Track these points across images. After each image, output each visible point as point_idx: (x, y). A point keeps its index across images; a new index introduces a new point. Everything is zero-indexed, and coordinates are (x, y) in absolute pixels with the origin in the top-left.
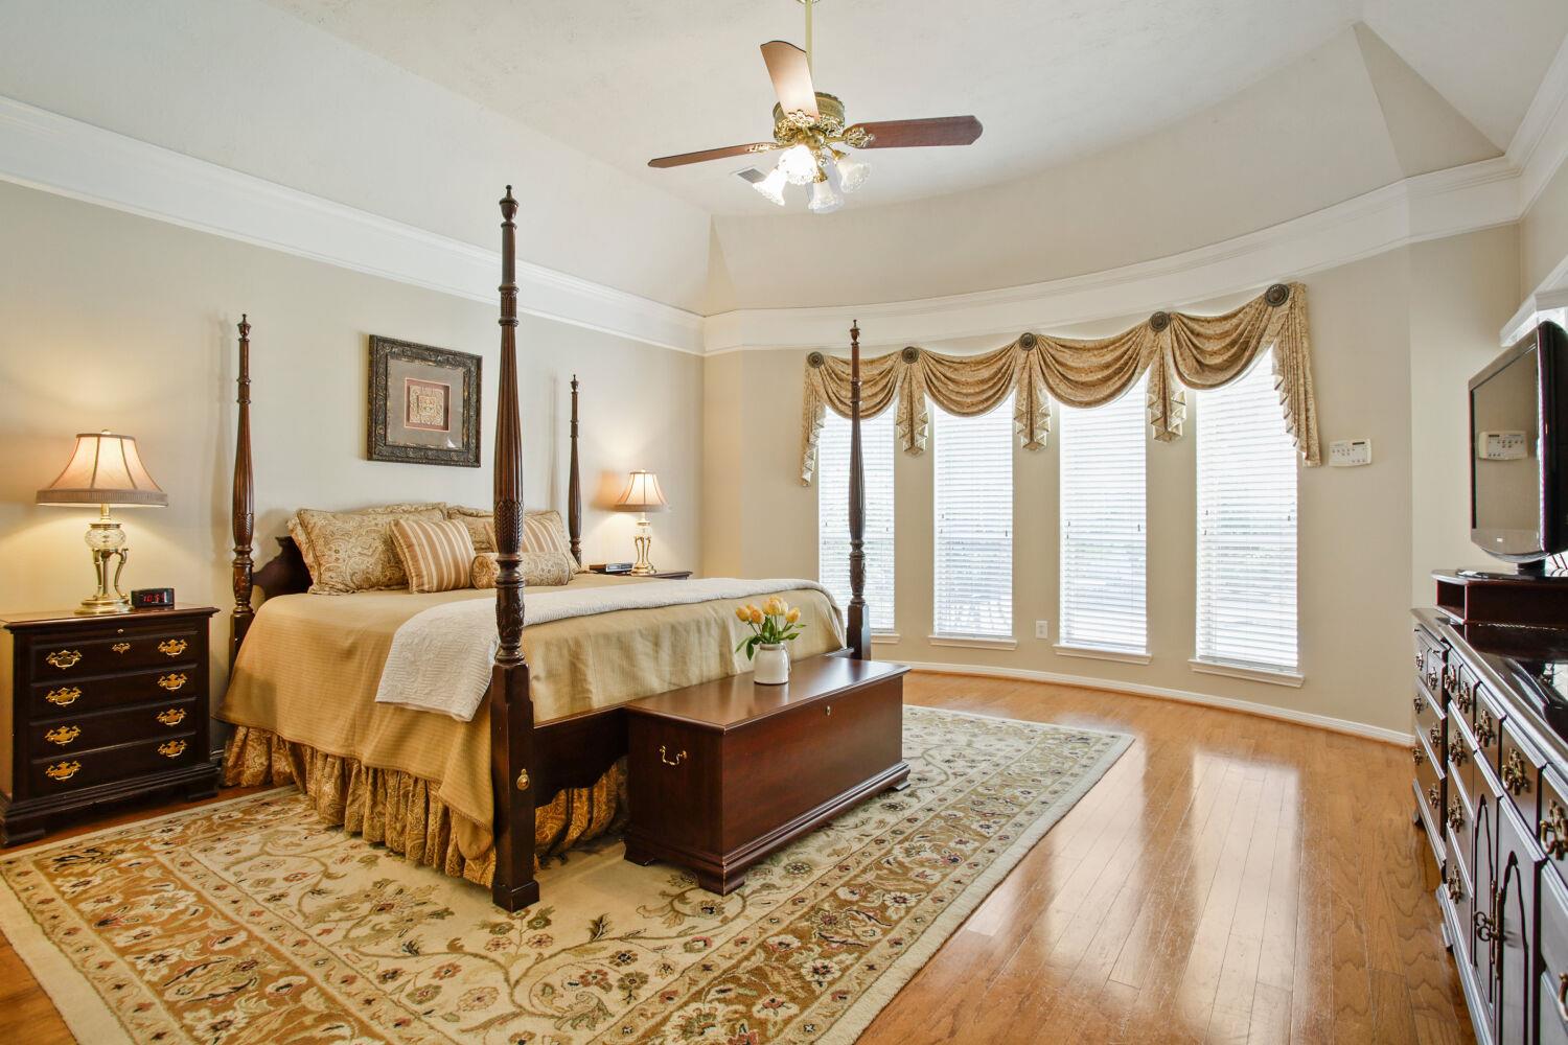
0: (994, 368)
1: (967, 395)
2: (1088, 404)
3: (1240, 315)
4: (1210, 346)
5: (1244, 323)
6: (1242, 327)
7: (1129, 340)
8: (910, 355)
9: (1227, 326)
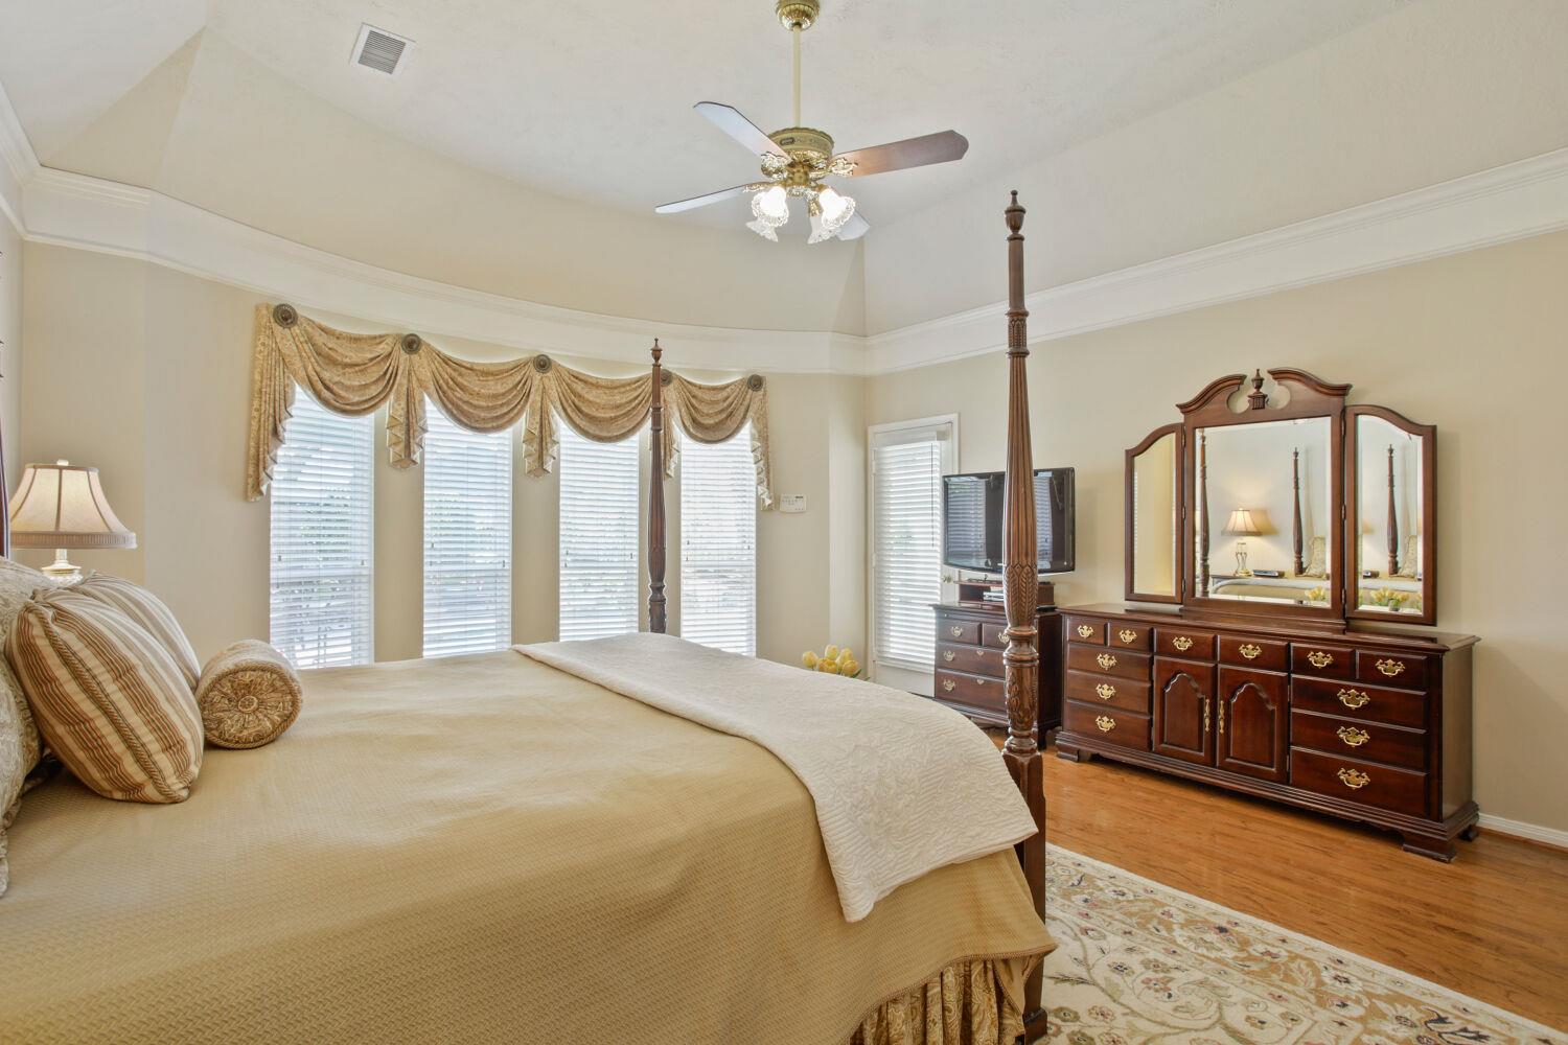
0: (510, 383)
1: (476, 407)
2: (601, 439)
3: (728, 390)
4: (705, 409)
5: (732, 397)
6: (730, 400)
7: (639, 387)
8: (411, 344)
9: (721, 396)
